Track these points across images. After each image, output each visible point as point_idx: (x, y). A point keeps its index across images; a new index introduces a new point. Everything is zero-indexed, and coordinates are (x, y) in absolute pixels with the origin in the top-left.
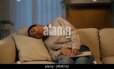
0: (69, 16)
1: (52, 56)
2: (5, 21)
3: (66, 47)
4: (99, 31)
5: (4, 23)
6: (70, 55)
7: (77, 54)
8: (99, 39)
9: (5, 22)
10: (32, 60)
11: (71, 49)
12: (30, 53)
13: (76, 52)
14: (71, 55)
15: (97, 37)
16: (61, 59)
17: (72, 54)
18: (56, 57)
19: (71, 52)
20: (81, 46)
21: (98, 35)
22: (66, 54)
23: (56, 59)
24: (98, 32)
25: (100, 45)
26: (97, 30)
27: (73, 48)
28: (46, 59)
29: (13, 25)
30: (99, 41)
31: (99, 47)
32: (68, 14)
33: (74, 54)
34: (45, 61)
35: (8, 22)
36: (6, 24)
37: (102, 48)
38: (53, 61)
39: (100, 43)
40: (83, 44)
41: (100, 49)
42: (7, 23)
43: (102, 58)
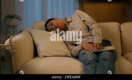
0: (84, 10)
1: (72, 51)
2: (12, 15)
3: (87, 41)
4: (121, 25)
5: (10, 18)
6: (92, 50)
7: (100, 49)
8: (120, 34)
9: (12, 17)
10: (51, 56)
11: (92, 43)
12: (48, 48)
13: (99, 46)
14: (94, 50)
15: (119, 32)
16: (84, 54)
17: (94, 48)
18: (76, 53)
19: (94, 46)
20: (103, 40)
21: (120, 29)
22: (89, 49)
23: (76, 54)
24: (120, 27)
25: (121, 40)
26: (118, 25)
27: (94, 42)
28: (65, 55)
29: (20, 20)
30: (121, 36)
31: (121, 43)
32: (83, 8)
33: (97, 48)
34: (64, 56)
35: (16, 17)
36: (13, 19)
37: (124, 43)
38: (73, 57)
39: (121, 38)
40: (104, 39)
41: (121, 44)
42: (13, 17)
43: (124, 54)
